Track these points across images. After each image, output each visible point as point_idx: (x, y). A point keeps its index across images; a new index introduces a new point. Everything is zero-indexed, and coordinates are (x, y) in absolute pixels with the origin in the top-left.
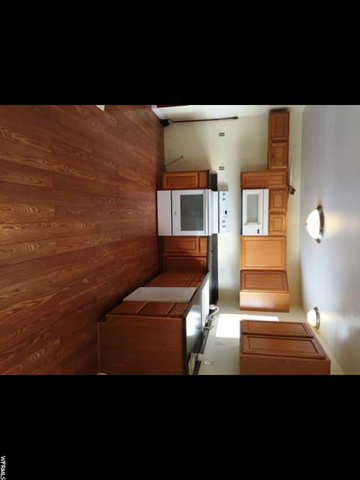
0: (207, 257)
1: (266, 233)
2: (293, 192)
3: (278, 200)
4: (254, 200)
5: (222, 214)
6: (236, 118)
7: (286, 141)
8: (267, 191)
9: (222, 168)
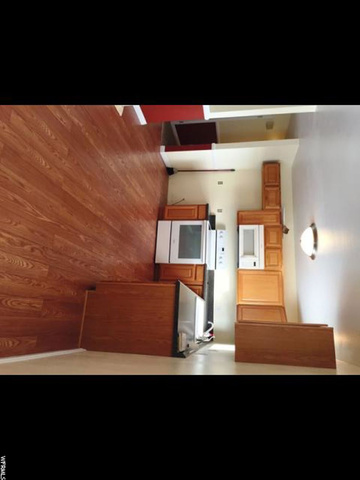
0: (203, 286)
1: (262, 267)
2: (287, 231)
3: (273, 237)
4: (251, 235)
5: (219, 251)
6: (233, 170)
7: (279, 186)
8: (262, 227)
9: (220, 211)
